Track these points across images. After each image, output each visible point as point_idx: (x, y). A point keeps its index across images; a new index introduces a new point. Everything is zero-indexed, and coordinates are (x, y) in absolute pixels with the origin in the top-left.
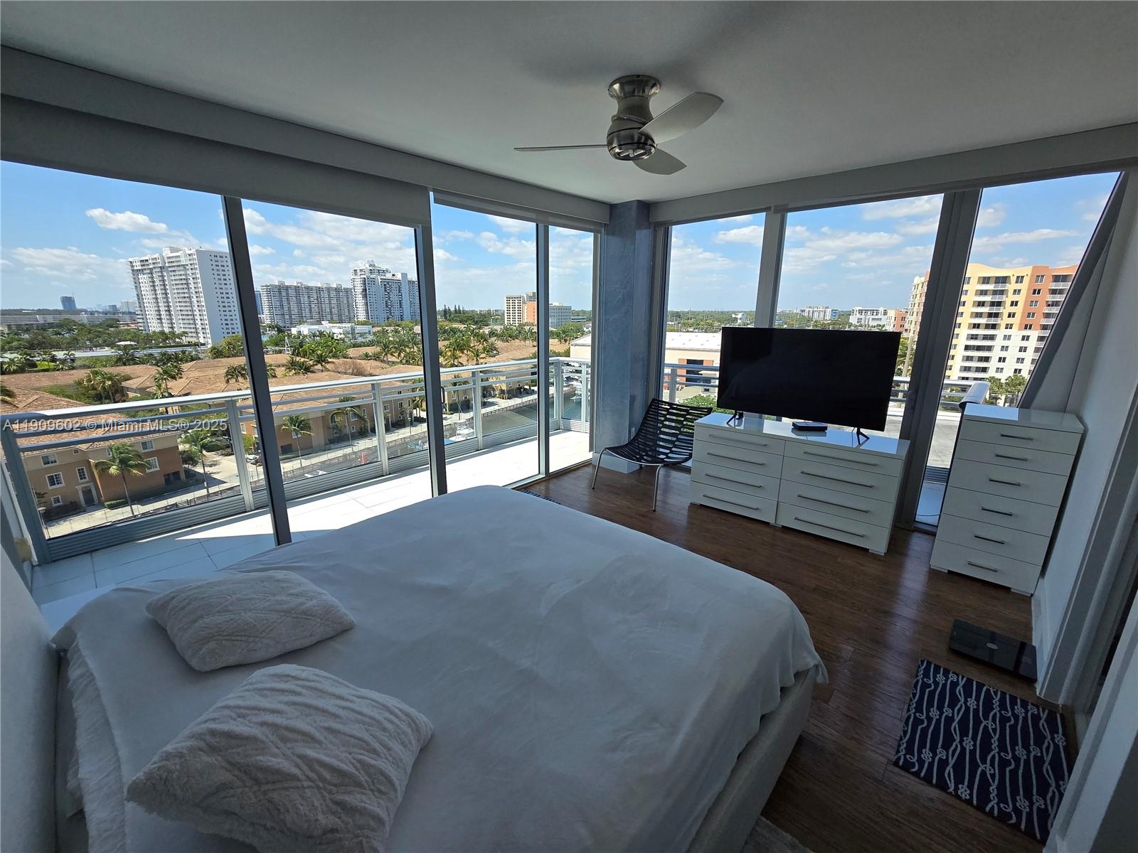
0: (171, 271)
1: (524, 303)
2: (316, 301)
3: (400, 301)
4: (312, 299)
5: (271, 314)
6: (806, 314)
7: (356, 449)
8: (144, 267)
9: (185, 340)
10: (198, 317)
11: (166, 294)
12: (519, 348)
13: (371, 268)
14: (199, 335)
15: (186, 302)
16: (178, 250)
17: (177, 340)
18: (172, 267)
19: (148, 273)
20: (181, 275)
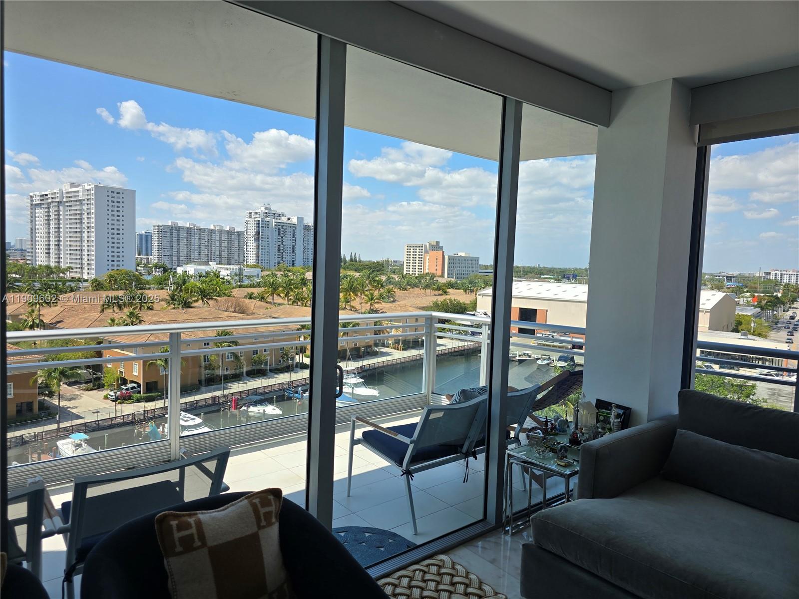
0: (67, 206)
1: (426, 252)
2: (206, 244)
3: (293, 246)
4: (203, 241)
5: (160, 255)
6: (772, 277)
7: (227, 392)
8: (43, 202)
9: (69, 275)
10: (85, 253)
11: (59, 228)
12: (418, 296)
13: (267, 211)
14: (84, 271)
15: (76, 237)
16: (77, 186)
17: (61, 275)
18: (70, 201)
19: (46, 208)
20: (76, 210)
